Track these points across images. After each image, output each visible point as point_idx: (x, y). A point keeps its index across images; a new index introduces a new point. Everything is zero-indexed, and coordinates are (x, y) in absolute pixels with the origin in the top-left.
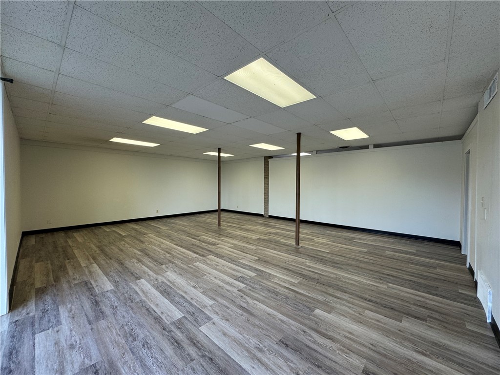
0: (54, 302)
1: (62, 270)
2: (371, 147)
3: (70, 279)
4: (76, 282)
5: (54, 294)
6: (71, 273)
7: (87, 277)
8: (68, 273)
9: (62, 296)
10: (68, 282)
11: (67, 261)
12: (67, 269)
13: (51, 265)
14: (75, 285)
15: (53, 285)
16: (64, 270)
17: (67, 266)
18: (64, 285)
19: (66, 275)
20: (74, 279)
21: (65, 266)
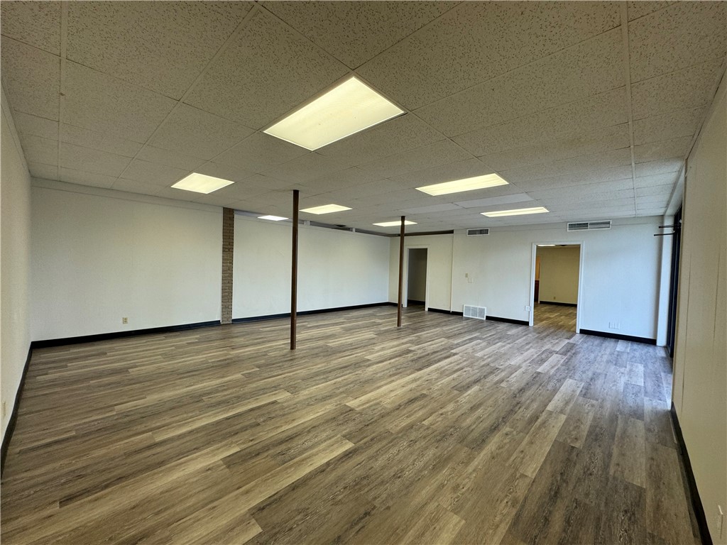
0: (625, 396)
1: (598, 429)
2: (354, 230)
3: (598, 409)
4: (594, 402)
5: (623, 403)
6: (590, 417)
7: (577, 399)
8: (595, 419)
9: (616, 397)
10: (601, 407)
11: (577, 445)
12: (590, 426)
13: (610, 455)
14: (597, 400)
15: (621, 414)
16: (596, 427)
17: (585, 433)
18: (609, 406)
19: (598, 416)
20: (593, 406)
21: (590, 433)
